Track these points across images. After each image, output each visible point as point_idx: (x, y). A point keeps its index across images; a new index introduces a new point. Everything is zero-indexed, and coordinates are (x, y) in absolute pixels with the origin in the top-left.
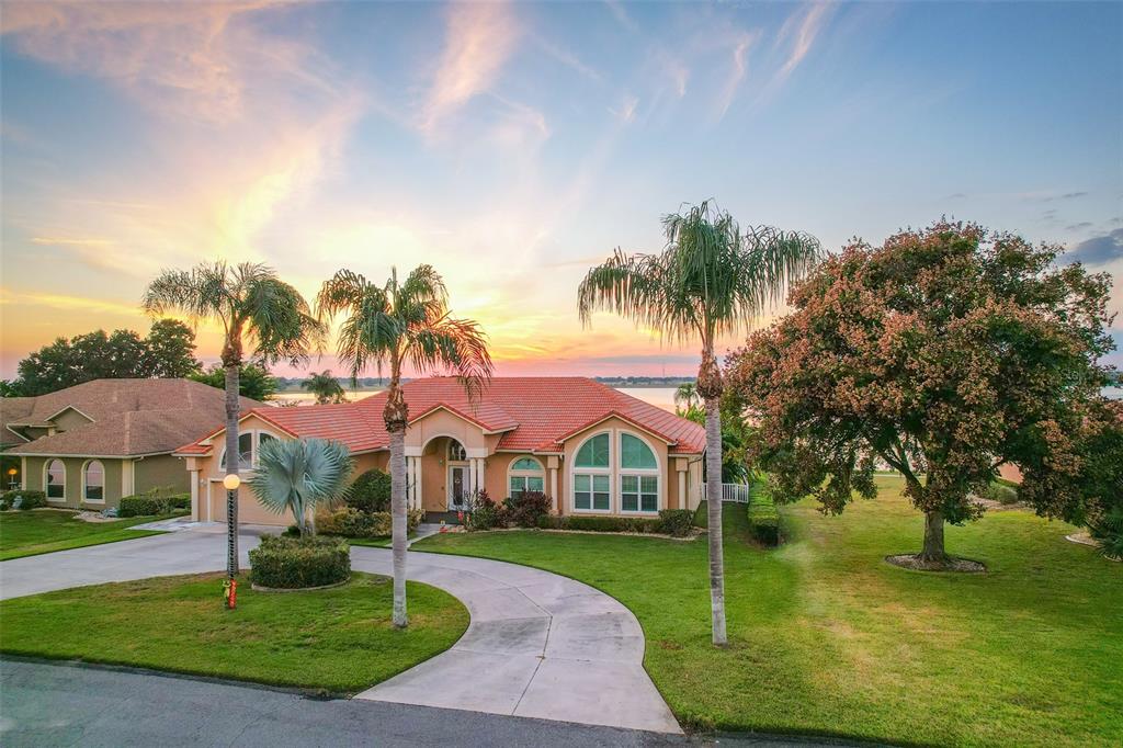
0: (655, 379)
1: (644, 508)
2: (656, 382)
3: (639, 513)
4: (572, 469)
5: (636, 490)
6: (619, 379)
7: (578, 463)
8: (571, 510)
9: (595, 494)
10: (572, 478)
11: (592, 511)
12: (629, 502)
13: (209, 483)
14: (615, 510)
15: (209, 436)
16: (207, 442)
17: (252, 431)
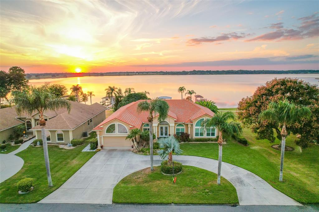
0: (144, 72)
1: (212, 135)
2: (145, 73)
3: (211, 137)
4: (195, 127)
5: (210, 131)
6: (134, 72)
7: (196, 126)
8: (195, 137)
9: (200, 133)
10: (195, 129)
11: (199, 137)
12: (208, 134)
13: (102, 137)
14: (205, 136)
15: (102, 125)
16: (102, 127)
17: (115, 123)
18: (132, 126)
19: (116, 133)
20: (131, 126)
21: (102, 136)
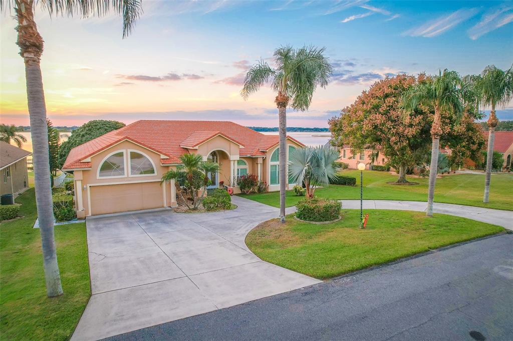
4: (270, 163)
7: (272, 160)
10: (270, 166)
13: (88, 187)
15: (90, 155)
16: (89, 160)
17: (124, 151)
18: (165, 155)
19: (126, 176)
20: (163, 157)
21: (88, 185)
